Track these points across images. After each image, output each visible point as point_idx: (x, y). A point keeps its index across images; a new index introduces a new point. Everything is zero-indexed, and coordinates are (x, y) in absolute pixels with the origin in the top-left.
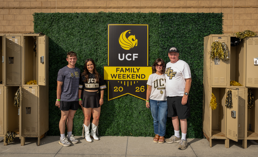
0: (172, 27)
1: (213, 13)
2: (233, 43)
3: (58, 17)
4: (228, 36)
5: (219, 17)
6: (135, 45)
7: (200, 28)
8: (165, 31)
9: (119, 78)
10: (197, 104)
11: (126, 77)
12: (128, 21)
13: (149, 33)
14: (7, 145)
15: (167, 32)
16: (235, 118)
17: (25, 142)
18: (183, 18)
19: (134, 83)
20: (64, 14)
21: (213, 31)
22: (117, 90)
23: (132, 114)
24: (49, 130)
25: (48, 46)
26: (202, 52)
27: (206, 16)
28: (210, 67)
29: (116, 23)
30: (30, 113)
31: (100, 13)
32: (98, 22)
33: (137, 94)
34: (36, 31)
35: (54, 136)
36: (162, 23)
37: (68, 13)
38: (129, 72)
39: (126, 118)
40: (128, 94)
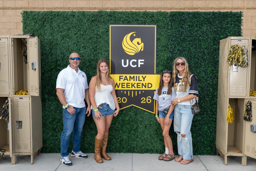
2: (254, 46)
3: (51, 16)
4: (249, 39)
5: (238, 17)
6: (141, 50)
7: (216, 29)
8: (176, 33)
9: (122, 87)
10: (210, 117)
11: (131, 86)
12: (133, 21)
13: (157, 35)
15: (178, 34)
16: (255, 132)
18: (196, 18)
19: (140, 93)
20: (57, 13)
21: (230, 33)
22: (121, 101)
23: (137, 129)
24: (43, 146)
25: (40, 50)
26: (217, 57)
27: (223, 16)
28: (228, 75)
29: (119, 24)
30: (22, 128)
31: (100, 12)
32: (98, 23)
33: (143, 106)
34: (25, 33)
36: (172, 24)
37: (63, 12)
38: (134, 80)
39: (130, 133)
40: (132, 106)
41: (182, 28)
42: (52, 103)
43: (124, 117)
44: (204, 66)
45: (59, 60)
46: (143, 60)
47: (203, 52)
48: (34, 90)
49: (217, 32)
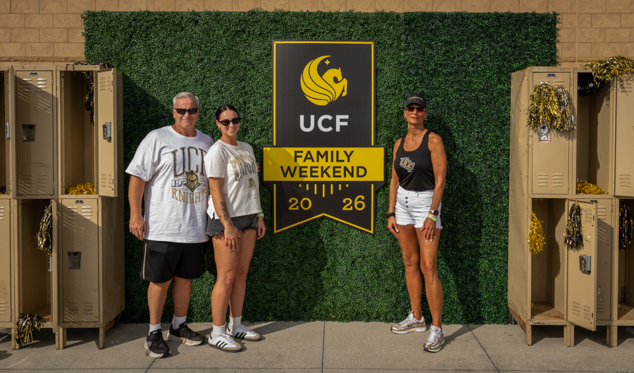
0: (432, 49)
1: (534, 14)
2: (585, 87)
3: (148, 22)
4: (572, 70)
5: (549, 24)
6: (342, 94)
7: (502, 50)
8: (416, 57)
9: (301, 176)
10: (493, 240)
11: (319, 174)
12: (323, 33)
13: (375, 63)
14: (20, 348)
15: (421, 60)
16: (589, 272)
17: (67, 340)
18: (460, 25)
19: (340, 189)
20: (161, 15)
21: (533, 58)
22: (298, 207)
23: (333, 266)
24: (126, 308)
25: (121, 97)
26: (506, 109)
27: (518, 21)
28: (528, 148)
29: (294, 38)
30: (79, 268)
31: (252, 13)
32: (249, 36)
33: (346, 215)
34: (91, 59)
35: (140, 325)
36: (407, 38)
37: (173, 13)
38: (327, 161)
39: (319, 276)
40: (324, 216)
41: (430, 46)
44: (479, 127)
45: (164, 117)
47: (477, 99)
48: (107, 185)
49: (504, 56)
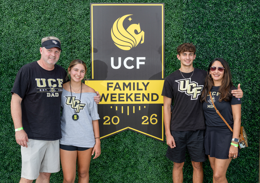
6: (140, 42)
8: (194, 15)
9: (112, 100)
11: (125, 99)
13: (165, 19)
15: (197, 18)
22: (110, 122)
23: (136, 164)
29: (106, 2)
36: (188, 1)
38: (130, 89)
39: (125, 171)
40: (128, 128)
41: (204, 7)
42: (3, 127)
43: (116, 146)
44: (239, 65)
45: (13, 59)
46: (144, 58)
47: (237, 45)
49: (257, 14)
